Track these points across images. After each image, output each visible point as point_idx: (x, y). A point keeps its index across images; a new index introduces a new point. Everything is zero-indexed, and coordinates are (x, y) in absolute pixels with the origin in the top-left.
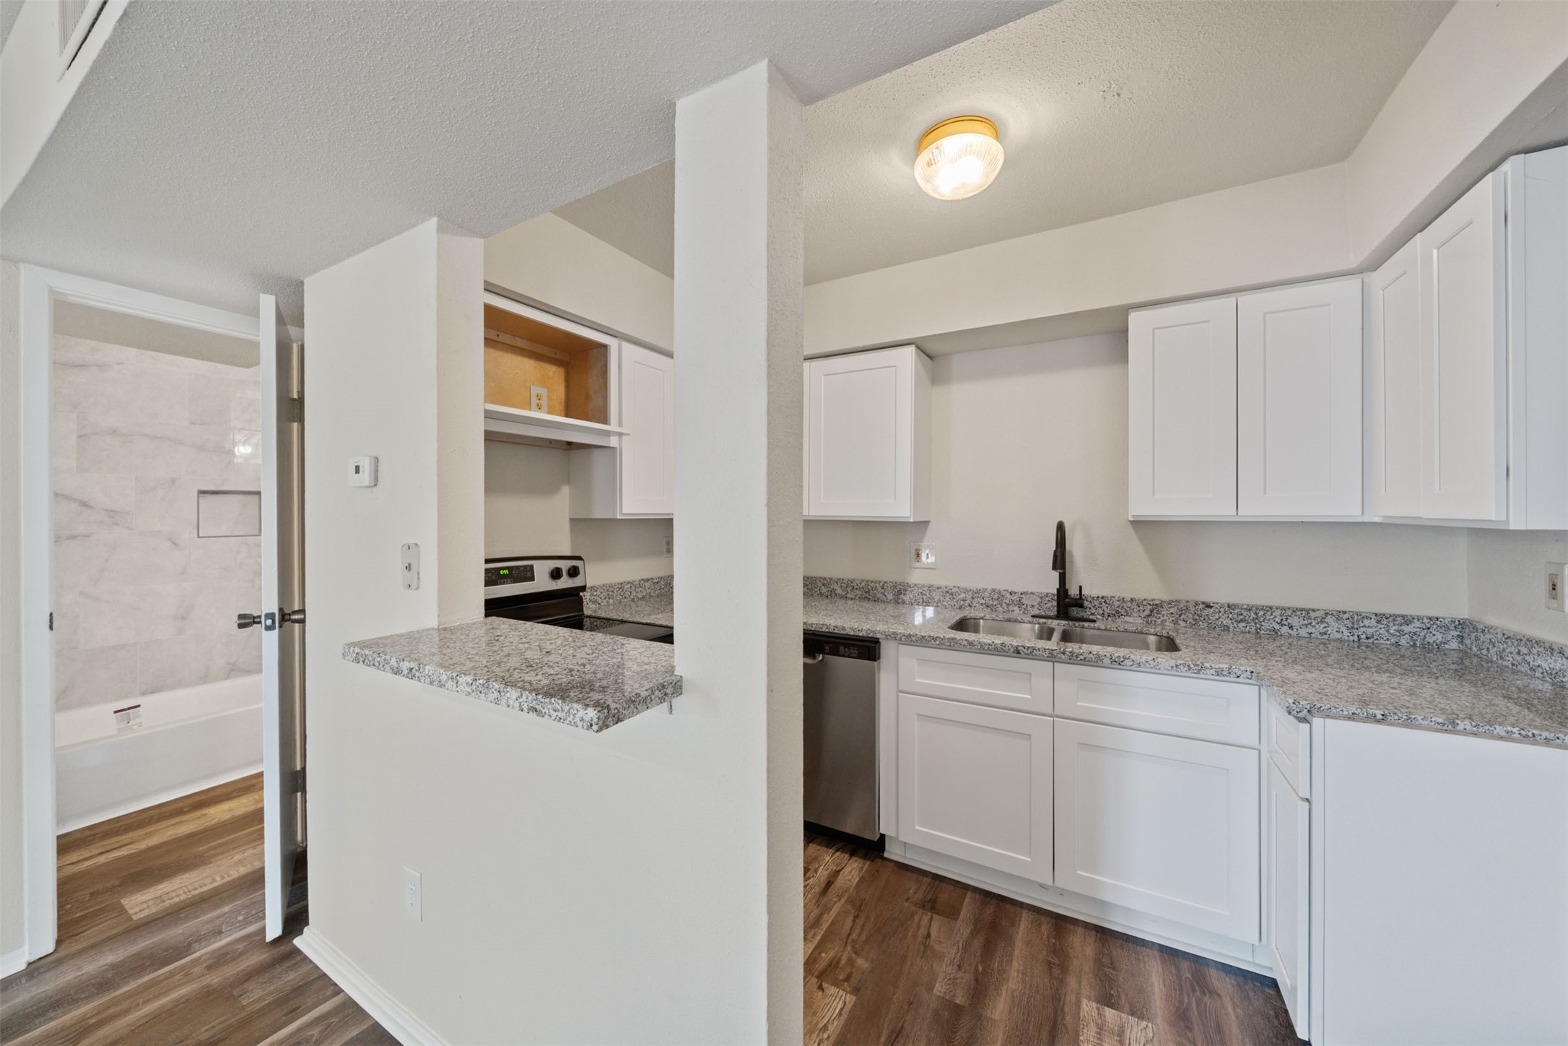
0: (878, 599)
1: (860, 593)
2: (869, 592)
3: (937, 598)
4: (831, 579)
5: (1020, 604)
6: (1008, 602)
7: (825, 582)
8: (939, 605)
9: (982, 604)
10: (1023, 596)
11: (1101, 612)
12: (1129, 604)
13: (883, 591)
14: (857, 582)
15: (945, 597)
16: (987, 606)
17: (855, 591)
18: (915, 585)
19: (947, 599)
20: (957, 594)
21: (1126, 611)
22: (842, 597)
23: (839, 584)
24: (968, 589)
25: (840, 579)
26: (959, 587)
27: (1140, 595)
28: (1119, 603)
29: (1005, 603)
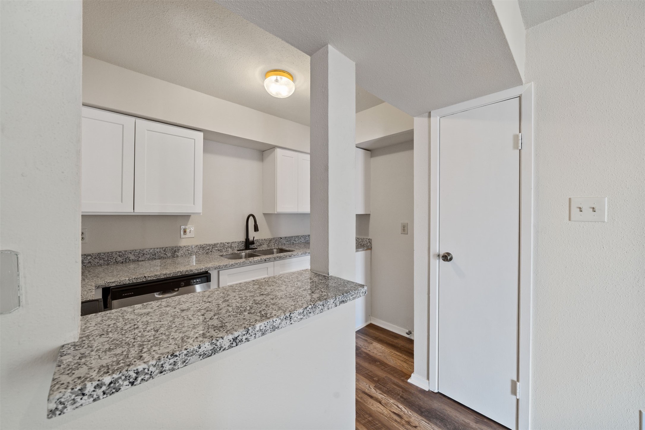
0: (161, 257)
1: (149, 256)
2: (155, 254)
3: (195, 251)
4: (126, 251)
5: (231, 247)
6: (226, 247)
7: (121, 254)
8: (197, 254)
9: (216, 250)
10: (232, 244)
11: (256, 245)
12: (264, 241)
13: (165, 252)
14: (146, 250)
15: (200, 250)
16: (219, 250)
17: (146, 255)
18: (184, 246)
19: (201, 250)
20: (206, 247)
21: (263, 244)
22: (134, 261)
23: (133, 253)
24: (210, 244)
25: (133, 250)
26: (206, 244)
27: (266, 238)
28: (261, 241)
29: (226, 248)
